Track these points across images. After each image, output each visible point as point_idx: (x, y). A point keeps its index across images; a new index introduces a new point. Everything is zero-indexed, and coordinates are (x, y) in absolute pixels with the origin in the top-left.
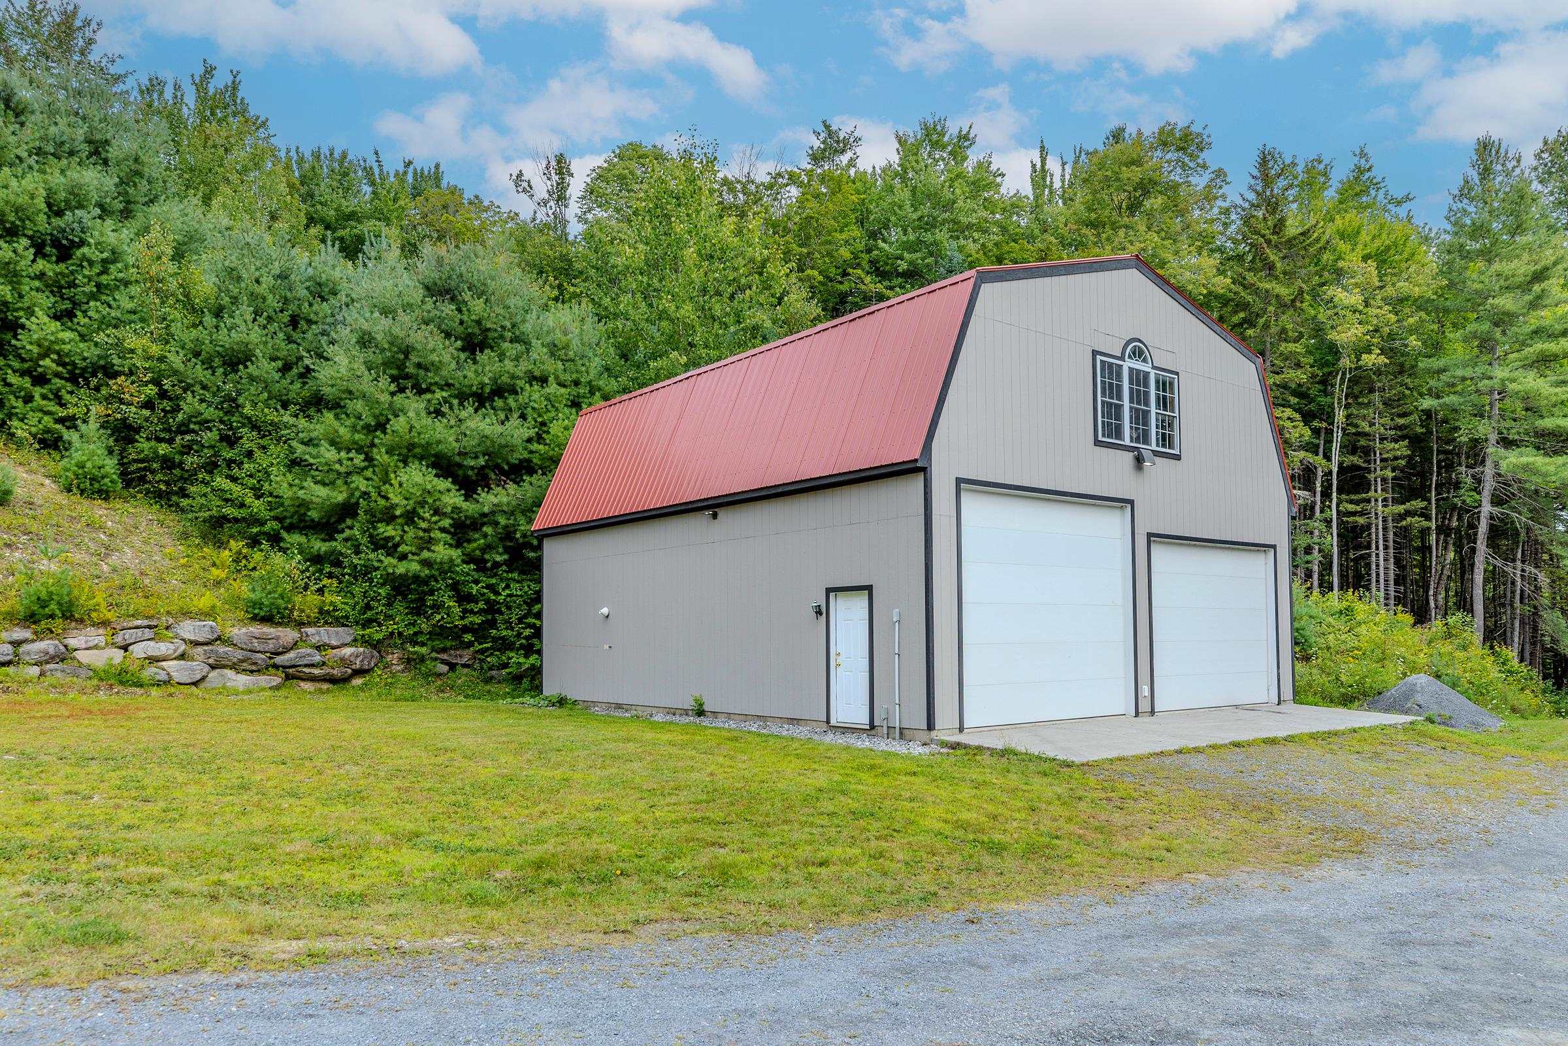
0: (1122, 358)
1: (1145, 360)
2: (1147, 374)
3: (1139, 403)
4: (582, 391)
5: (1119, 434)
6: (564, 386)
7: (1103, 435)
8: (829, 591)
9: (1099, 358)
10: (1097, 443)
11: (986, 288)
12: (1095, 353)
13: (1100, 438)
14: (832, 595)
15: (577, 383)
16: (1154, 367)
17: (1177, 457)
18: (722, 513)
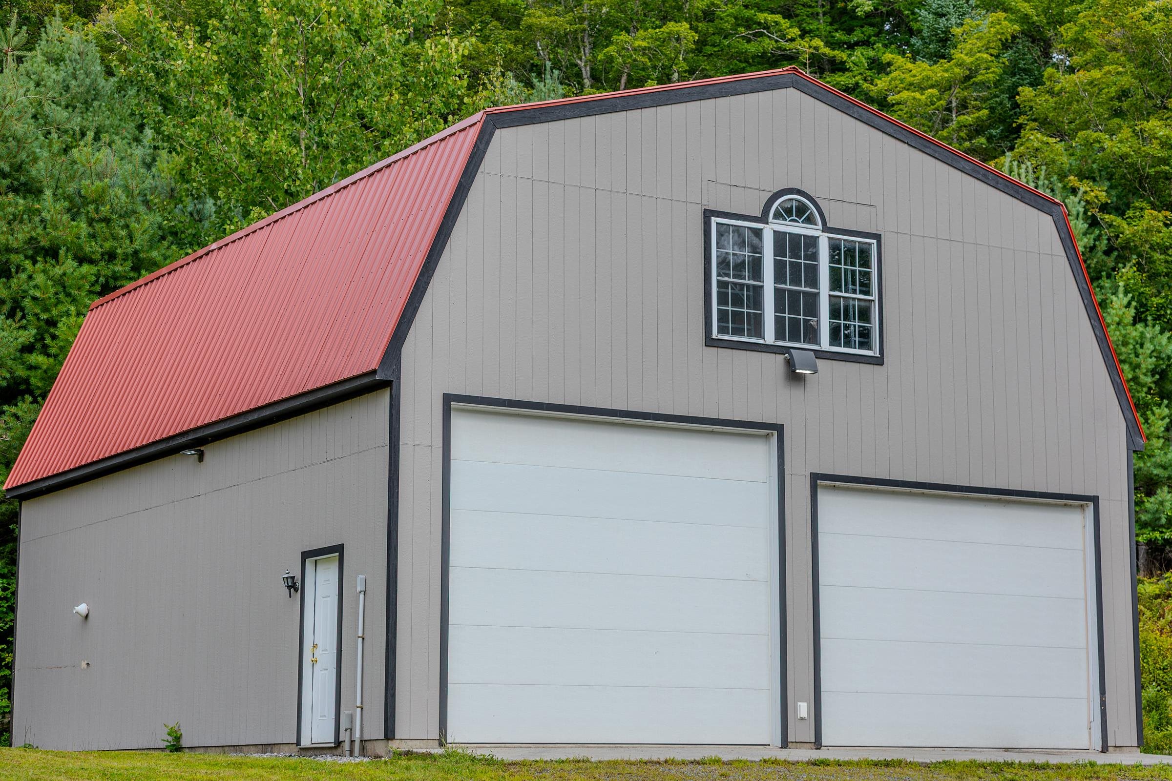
0: (764, 219)
1: (810, 220)
2: (812, 242)
3: (796, 281)
4: (119, 268)
5: (757, 328)
6: (91, 262)
7: (721, 330)
8: (306, 555)
9: (714, 220)
10: (710, 342)
11: (503, 137)
12: (708, 214)
13: (715, 334)
14: (309, 563)
15: (111, 256)
16: (826, 229)
17: (879, 361)
18: (207, 450)
